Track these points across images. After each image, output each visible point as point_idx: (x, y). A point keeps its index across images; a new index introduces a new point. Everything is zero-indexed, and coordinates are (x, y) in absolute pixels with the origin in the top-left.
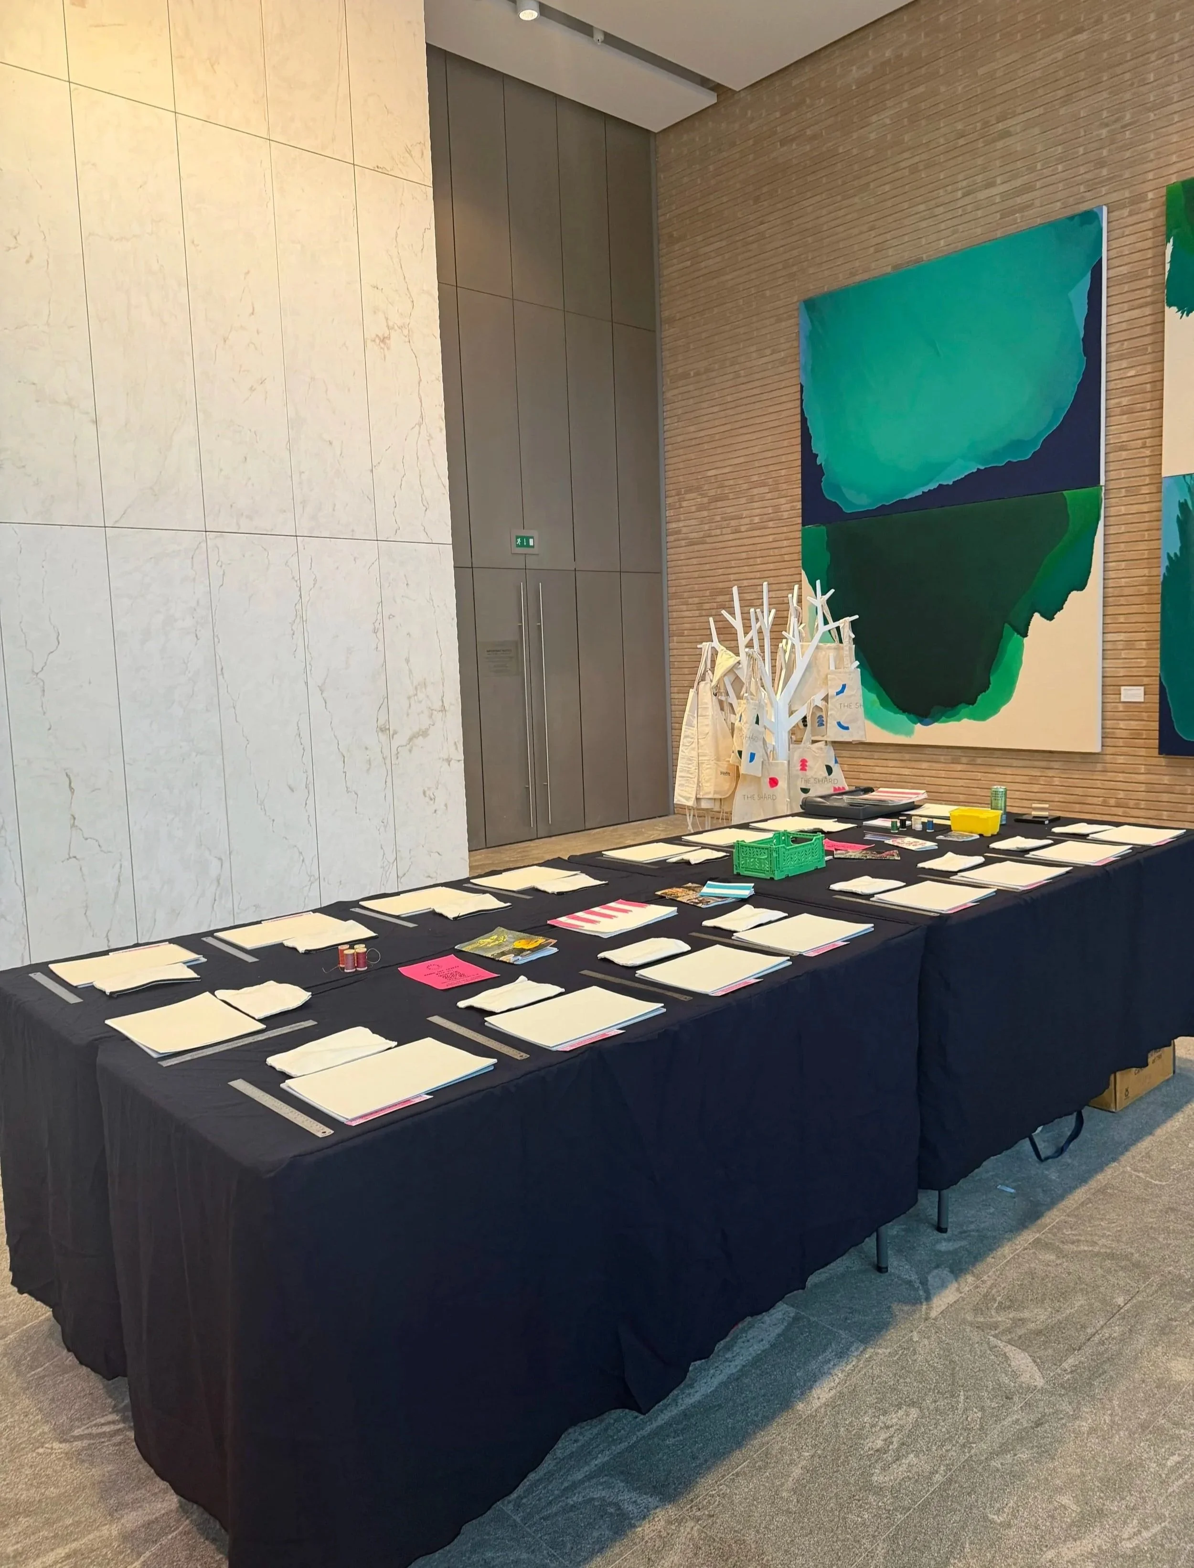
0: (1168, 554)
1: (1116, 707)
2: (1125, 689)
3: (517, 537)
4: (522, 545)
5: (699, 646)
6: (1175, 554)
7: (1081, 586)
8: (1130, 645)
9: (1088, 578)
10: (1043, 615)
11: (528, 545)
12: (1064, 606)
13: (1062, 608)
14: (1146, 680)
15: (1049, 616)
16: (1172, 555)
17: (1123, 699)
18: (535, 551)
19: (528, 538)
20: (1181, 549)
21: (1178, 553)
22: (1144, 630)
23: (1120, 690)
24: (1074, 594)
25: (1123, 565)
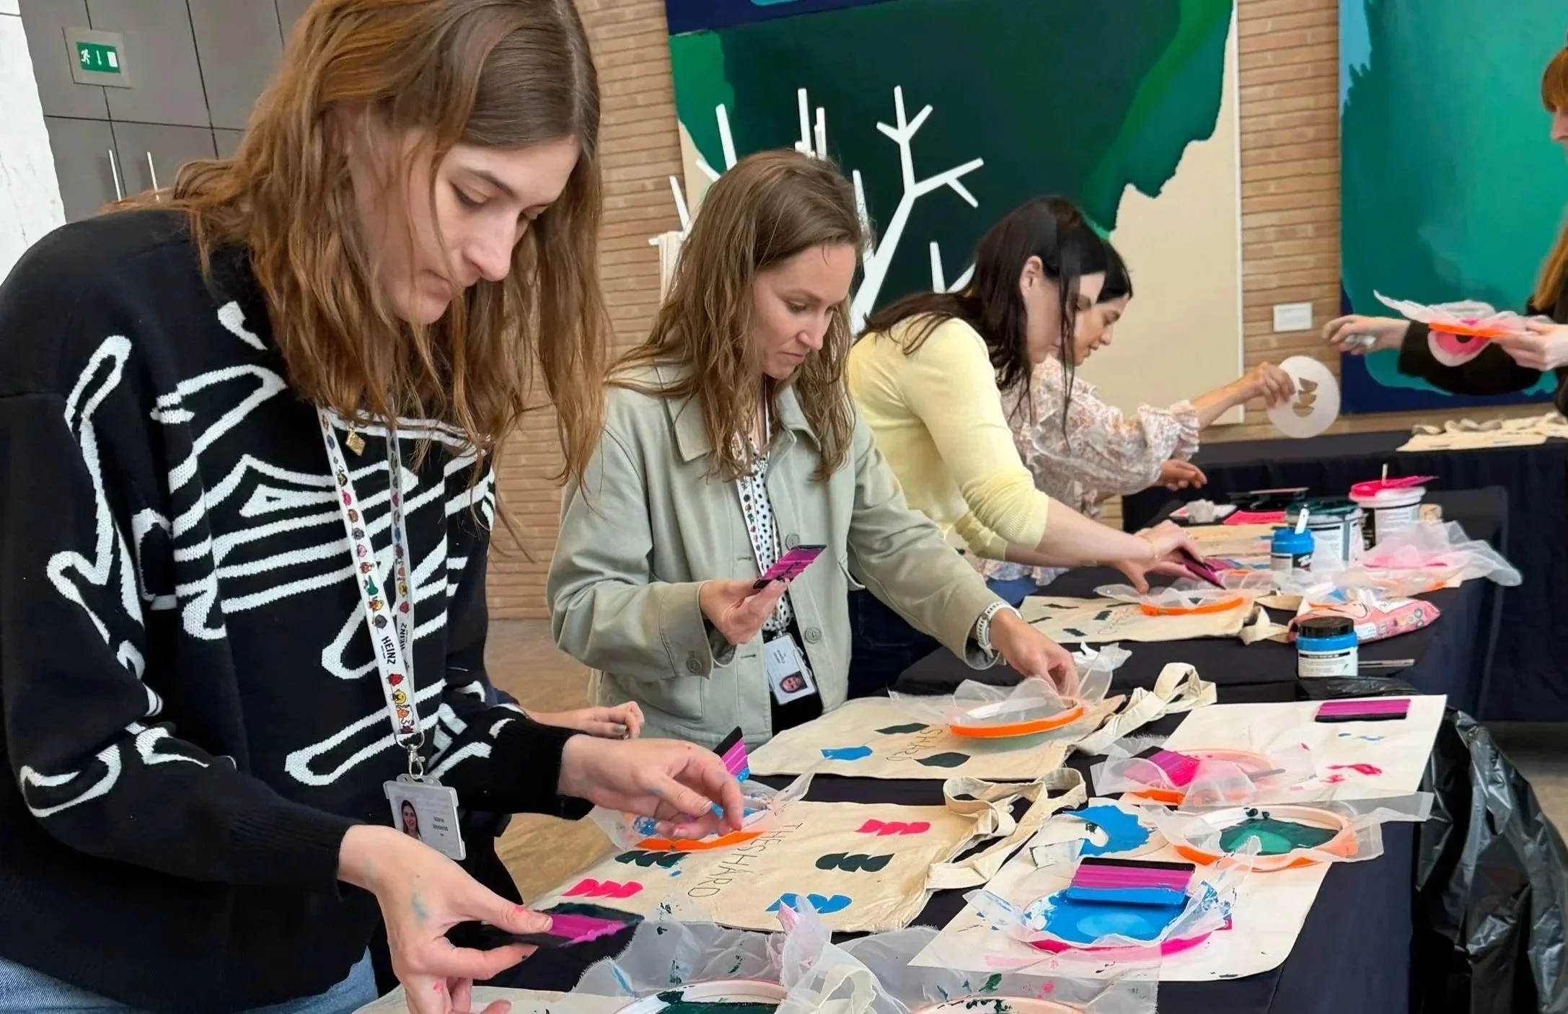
0: (1351, 68)
1: (1266, 342)
2: (1280, 311)
3: (81, 47)
4: (92, 66)
5: (653, 241)
6: (1363, 66)
7: (1205, 132)
8: (1286, 232)
9: (1216, 116)
10: (1140, 188)
11: (106, 68)
12: (1178, 169)
13: (1173, 173)
14: (1315, 291)
15: (1152, 188)
16: (1358, 68)
17: (1278, 328)
18: (125, 79)
19: (105, 50)
20: (1374, 56)
21: (1368, 66)
22: (1309, 204)
23: (1272, 313)
24: (1194, 148)
25: (1271, 91)
